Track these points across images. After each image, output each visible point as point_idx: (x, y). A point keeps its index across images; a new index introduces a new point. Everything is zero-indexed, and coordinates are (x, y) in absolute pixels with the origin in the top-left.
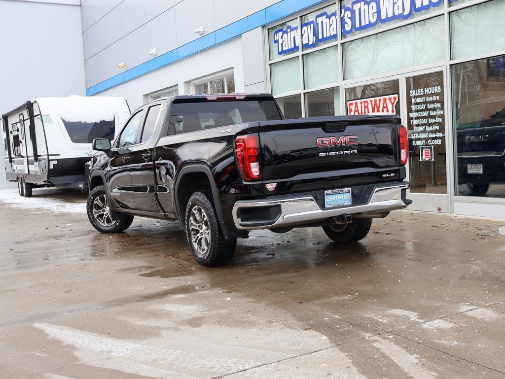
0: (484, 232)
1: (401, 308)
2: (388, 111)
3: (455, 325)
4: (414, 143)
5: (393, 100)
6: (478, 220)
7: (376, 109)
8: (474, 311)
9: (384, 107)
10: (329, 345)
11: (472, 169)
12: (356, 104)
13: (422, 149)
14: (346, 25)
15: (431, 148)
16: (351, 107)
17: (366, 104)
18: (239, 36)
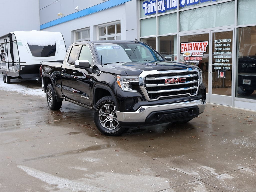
0: (250, 119)
1: (206, 165)
2: (202, 50)
3: (234, 177)
4: (216, 68)
5: (205, 44)
6: (247, 111)
7: (196, 49)
8: (244, 169)
9: (200, 48)
10: (169, 186)
11: (245, 82)
12: (186, 45)
13: (220, 71)
14: (182, 2)
15: (224, 71)
16: (183, 46)
17: (191, 45)
18: (124, 4)
